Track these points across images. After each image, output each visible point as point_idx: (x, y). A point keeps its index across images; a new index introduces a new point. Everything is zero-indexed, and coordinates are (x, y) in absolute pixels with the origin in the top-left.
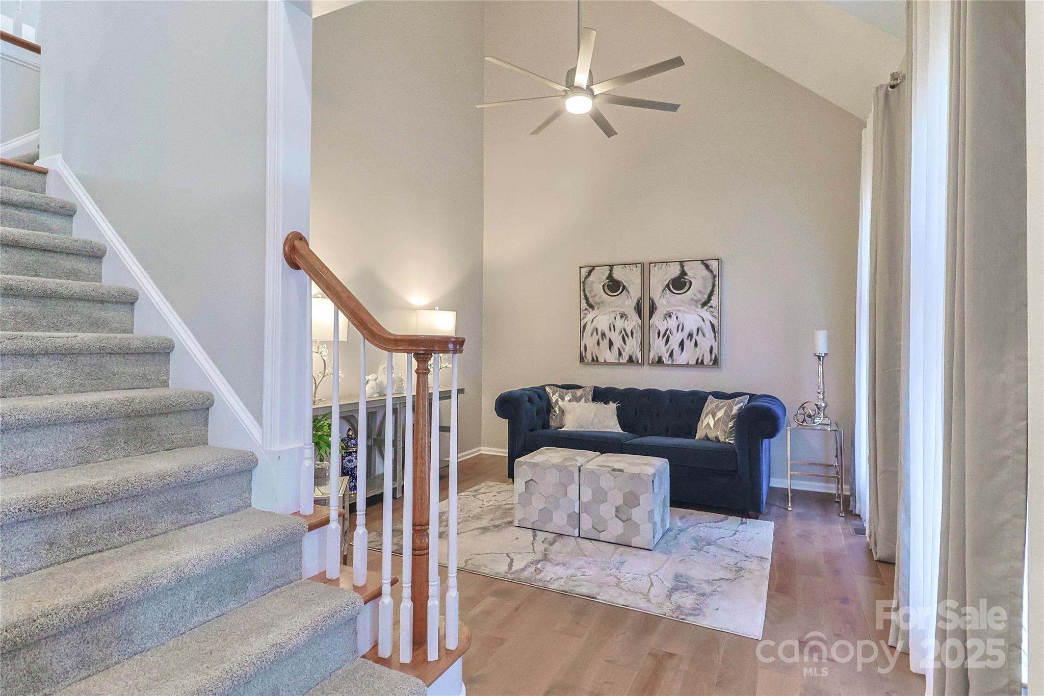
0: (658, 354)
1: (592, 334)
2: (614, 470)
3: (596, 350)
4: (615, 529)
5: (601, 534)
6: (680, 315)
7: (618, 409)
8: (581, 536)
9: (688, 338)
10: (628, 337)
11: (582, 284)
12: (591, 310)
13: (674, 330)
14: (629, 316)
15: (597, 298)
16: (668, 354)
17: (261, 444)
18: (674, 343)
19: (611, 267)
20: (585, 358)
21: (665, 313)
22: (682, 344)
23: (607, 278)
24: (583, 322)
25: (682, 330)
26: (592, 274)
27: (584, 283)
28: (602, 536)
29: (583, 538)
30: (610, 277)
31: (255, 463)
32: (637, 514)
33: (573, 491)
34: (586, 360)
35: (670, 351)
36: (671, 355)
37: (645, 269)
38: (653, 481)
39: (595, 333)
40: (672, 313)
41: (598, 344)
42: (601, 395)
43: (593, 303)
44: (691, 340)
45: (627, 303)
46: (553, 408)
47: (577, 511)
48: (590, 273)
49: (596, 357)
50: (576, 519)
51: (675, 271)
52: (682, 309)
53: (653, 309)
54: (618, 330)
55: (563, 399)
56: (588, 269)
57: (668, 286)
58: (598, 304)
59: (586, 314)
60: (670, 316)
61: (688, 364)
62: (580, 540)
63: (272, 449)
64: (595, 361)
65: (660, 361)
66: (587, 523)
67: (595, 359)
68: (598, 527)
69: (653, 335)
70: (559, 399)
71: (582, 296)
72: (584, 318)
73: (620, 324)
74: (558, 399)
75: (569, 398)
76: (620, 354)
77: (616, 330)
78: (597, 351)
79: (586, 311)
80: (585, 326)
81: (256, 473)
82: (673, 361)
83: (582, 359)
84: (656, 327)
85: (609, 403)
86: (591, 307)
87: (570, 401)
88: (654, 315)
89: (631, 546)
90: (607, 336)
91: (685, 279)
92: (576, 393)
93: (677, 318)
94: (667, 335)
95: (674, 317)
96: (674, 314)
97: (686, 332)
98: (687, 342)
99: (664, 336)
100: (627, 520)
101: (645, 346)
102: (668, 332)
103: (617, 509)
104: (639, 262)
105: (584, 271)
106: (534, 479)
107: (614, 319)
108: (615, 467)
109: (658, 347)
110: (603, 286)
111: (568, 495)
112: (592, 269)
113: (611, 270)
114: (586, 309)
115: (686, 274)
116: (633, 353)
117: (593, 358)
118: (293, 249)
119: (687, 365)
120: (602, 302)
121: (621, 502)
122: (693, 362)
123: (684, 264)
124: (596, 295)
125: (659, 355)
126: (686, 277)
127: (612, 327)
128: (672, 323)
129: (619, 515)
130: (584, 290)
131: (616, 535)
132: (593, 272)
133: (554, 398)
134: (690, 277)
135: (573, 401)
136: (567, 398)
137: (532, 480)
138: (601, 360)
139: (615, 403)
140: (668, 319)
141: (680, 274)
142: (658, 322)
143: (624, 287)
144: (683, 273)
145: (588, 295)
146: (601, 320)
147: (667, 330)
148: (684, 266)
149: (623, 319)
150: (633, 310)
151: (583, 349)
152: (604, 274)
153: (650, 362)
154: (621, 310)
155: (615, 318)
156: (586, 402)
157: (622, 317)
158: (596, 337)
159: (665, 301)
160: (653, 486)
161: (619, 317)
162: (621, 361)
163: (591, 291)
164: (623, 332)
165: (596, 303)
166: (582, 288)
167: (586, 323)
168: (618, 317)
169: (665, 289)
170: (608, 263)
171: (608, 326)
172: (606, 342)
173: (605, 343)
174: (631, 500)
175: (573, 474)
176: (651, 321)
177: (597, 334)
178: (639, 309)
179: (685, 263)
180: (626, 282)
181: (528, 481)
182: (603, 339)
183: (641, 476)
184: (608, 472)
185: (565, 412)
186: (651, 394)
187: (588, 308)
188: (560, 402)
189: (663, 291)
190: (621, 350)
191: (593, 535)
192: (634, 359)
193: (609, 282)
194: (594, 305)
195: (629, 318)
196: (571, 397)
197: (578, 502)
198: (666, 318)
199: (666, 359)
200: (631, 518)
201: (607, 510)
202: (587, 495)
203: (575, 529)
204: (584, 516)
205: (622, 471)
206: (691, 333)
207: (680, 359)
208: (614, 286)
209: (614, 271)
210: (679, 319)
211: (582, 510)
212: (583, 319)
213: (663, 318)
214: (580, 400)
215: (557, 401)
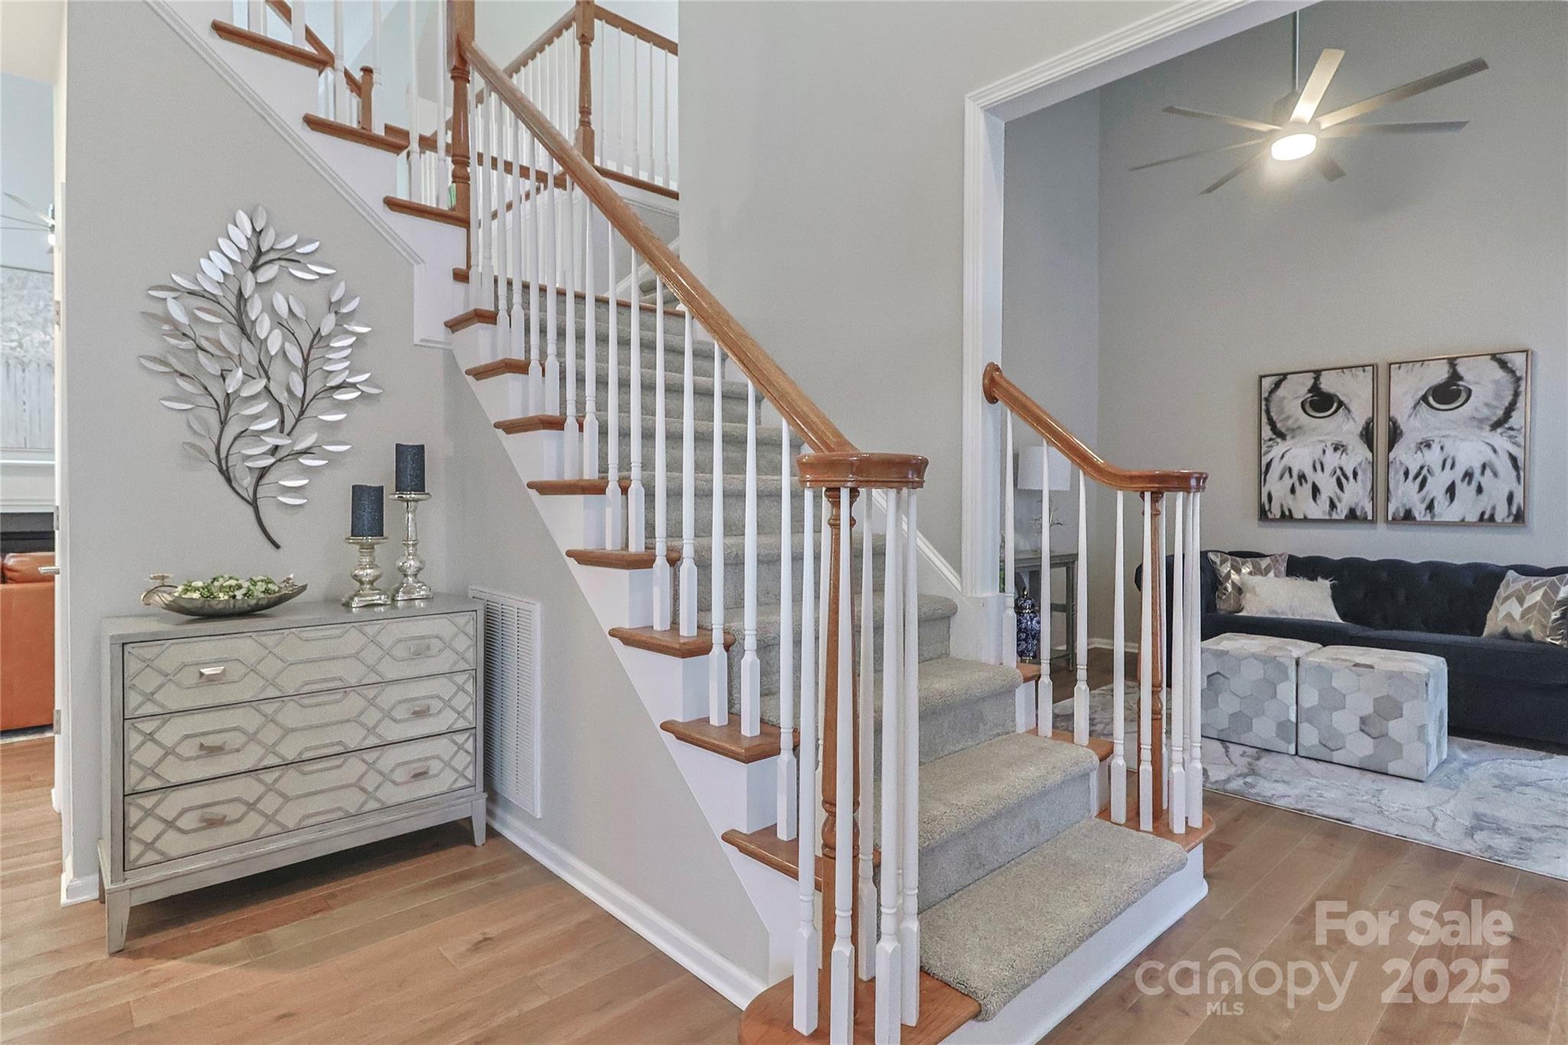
0: (1404, 505)
1: (1281, 477)
2: (1356, 665)
3: (1289, 502)
4: (1360, 748)
5: (1334, 753)
6: (1448, 444)
7: (1333, 587)
8: (1300, 754)
9: (1463, 480)
10: (1347, 479)
11: (1263, 403)
12: (1279, 440)
13: (1437, 468)
14: (1350, 448)
15: (1290, 422)
16: (1424, 506)
17: (960, 589)
18: (1437, 487)
19: (1318, 373)
20: (1269, 514)
21: (1419, 441)
22: (1451, 490)
23: (1310, 391)
24: (1265, 460)
25: (1452, 467)
26: (1282, 385)
27: (1267, 400)
28: (1337, 756)
29: (1303, 757)
30: (1315, 389)
31: (954, 610)
32: (1396, 728)
33: (1286, 691)
34: (1270, 516)
35: (1427, 501)
36: (1430, 507)
37: (1380, 375)
38: (1427, 685)
39: (1287, 475)
40: (1433, 441)
41: (1293, 490)
42: (1301, 567)
43: (1283, 430)
44: (1469, 483)
45: (1345, 427)
46: (1221, 584)
47: (1293, 719)
48: (1278, 385)
49: (1290, 511)
50: (1292, 731)
51: (1439, 374)
52: (1453, 433)
53: (1395, 434)
54: (1328, 469)
55: (1238, 571)
56: (1275, 379)
57: (1424, 398)
58: (1293, 430)
59: (1271, 446)
60: (1429, 446)
61: (1463, 520)
62: (1297, 758)
63: (974, 595)
64: (1287, 517)
65: (1408, 516)
66: (1310, 737)
67: (1287, 513)
68: (1330, 744)
69: (1395, 477)
70: (1232, 571)
71: (1264, 420)
72: (1267, 453)
73: (1332, 460)
74: (1229, 572)
75: (1248, 570)
76: (1333, 506)
77: (1325, 470)
78: (1291, 503)
79: (1271, 443)
80: (1269, 465)
81: (955, 622)
82: (1433, 516)
83: (1263, 515)
84: (1401, 463)
85: (1316, 579)
86: (1282, 436)
87: (1250, 573)
88: (1396, 445)
89: (1387, 774)
90: (1308, 478)
91: (1458, 385)
92: (1259, 564)
93: (1442, 448)
94: (1421, 477)
95: (1436, 447)
96: (1437, 440)
97: (1460, 470)
98: (1461, 488)
99: (1415, 478)
100: (1381, 737)
101: (1380, 492)
102: (1425, 471)
103: (1363, 720)
104: (1367, 363)
105: (1267, 383)
106: (1222, 672)
107: (1321, 452)
108: (1358, 661)
109: (1405, 494)
110: (1302, 402)
111: (1278, 696)
112: (1285, 376)
113: (1317, 379)
114: (1270, 440)
115: (1461, 378)
116: (1357, 505)
117: (1283, 513)
118: (992, 380)
119: (1463, 523)
120: (1299, 428)
121: (1371, 710)
122: (1473, 517)
123: (1456, 362)
124: (1288, 418)
125: (1407, 508)
126: (1460, 383)
127: (1319, 466)
128: (1433, 457)
129: (1366, 729)
130: (1268, 412)
131: (1362, 756)
132: (1284, 383)
133: (1225, 569)
134: (1469, 383)
135: (1255, 574)
136: (1245, 570)
137: (1218, 673)
138: (1298, 515)
139: (1327, 579)
140: (1425, 450)
141: (1449, 378)
142: (1405, 455)
143: (1341, 404)
144: (1455, 377)
145: (1275, 418)
146: (1298, 454)
147: (1422, 468)
148: (1456, 365)
149: (1339, 452)
150: (1358, 438)
151: (1265, 499)
152: (1304, 384)
153: (1390, 518)
154: (1336, 439)
155: (1324, 452)
156: (1276, 576)
157: (1336, 449)
158: (1288, 482)
159: (1416, 424)
160: (1427, 691)
161: (1332, 449)
162: (1335, 516)
163: (1281, 411)
164: (1339, 472)
165: (1288, 430)
166: (1264, 407)
167: (1271, 460)
168: (1330, 450)
169: (1418, 403)
170: (1313, 368)
171: (1311, 464)
172: (1308, 487)
173: (1305, 491)
174: (1388, 708)
175: (1287, 668)
176: (1392, 455)
177: (1291, 476)
178: (1368, 435)
179: (1458, 361)
180: (1344, 395)
181: (1212, 675)
182: (1301, 484)
183: (1404, 674)
184: (1346, 667)
185: (1244, 590)
186: (1394, 567)
187: (1274, 437)
188: (1234, 576)
189: (1415, 407)
190: (1336, 500)
191: (1324, 754)
192: (1358, 513)
193: (1312, 397)
194: (1286, 433)
195: (1349, 451)
196: (1251, 568)
197: (1295, 707)
198: (1420, 448)
199: (1419, 512)
200: (1387, 734)
201: (1345, 721)
202: (1310, 698)
203: (1290, 743)
204: (1304, 727)
205: (1371, 667)
206: (1470, 471)
207: (1447, 512)
208: (1321, 402)
209: (1322, 379)
210: (1445, 449)
211: (1301, 718)
212: (1265, 454)
213: (1414, 449)
214: (1266, 574)
215: (1228, 575)
